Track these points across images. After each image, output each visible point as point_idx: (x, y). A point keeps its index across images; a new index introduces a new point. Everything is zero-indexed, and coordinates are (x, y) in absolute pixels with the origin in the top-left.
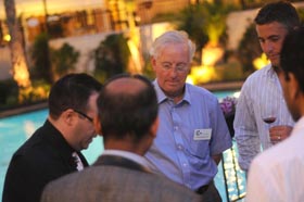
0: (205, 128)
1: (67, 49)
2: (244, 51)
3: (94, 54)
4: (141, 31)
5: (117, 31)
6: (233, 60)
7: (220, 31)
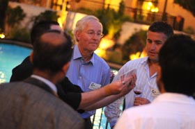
0: (97, 83)
1: (19, 10)
2: (127, 48)
3: (34, 18)
4: (68, 14)
5: (53, 10)
6: (118, 50)
7: (116, 31)
